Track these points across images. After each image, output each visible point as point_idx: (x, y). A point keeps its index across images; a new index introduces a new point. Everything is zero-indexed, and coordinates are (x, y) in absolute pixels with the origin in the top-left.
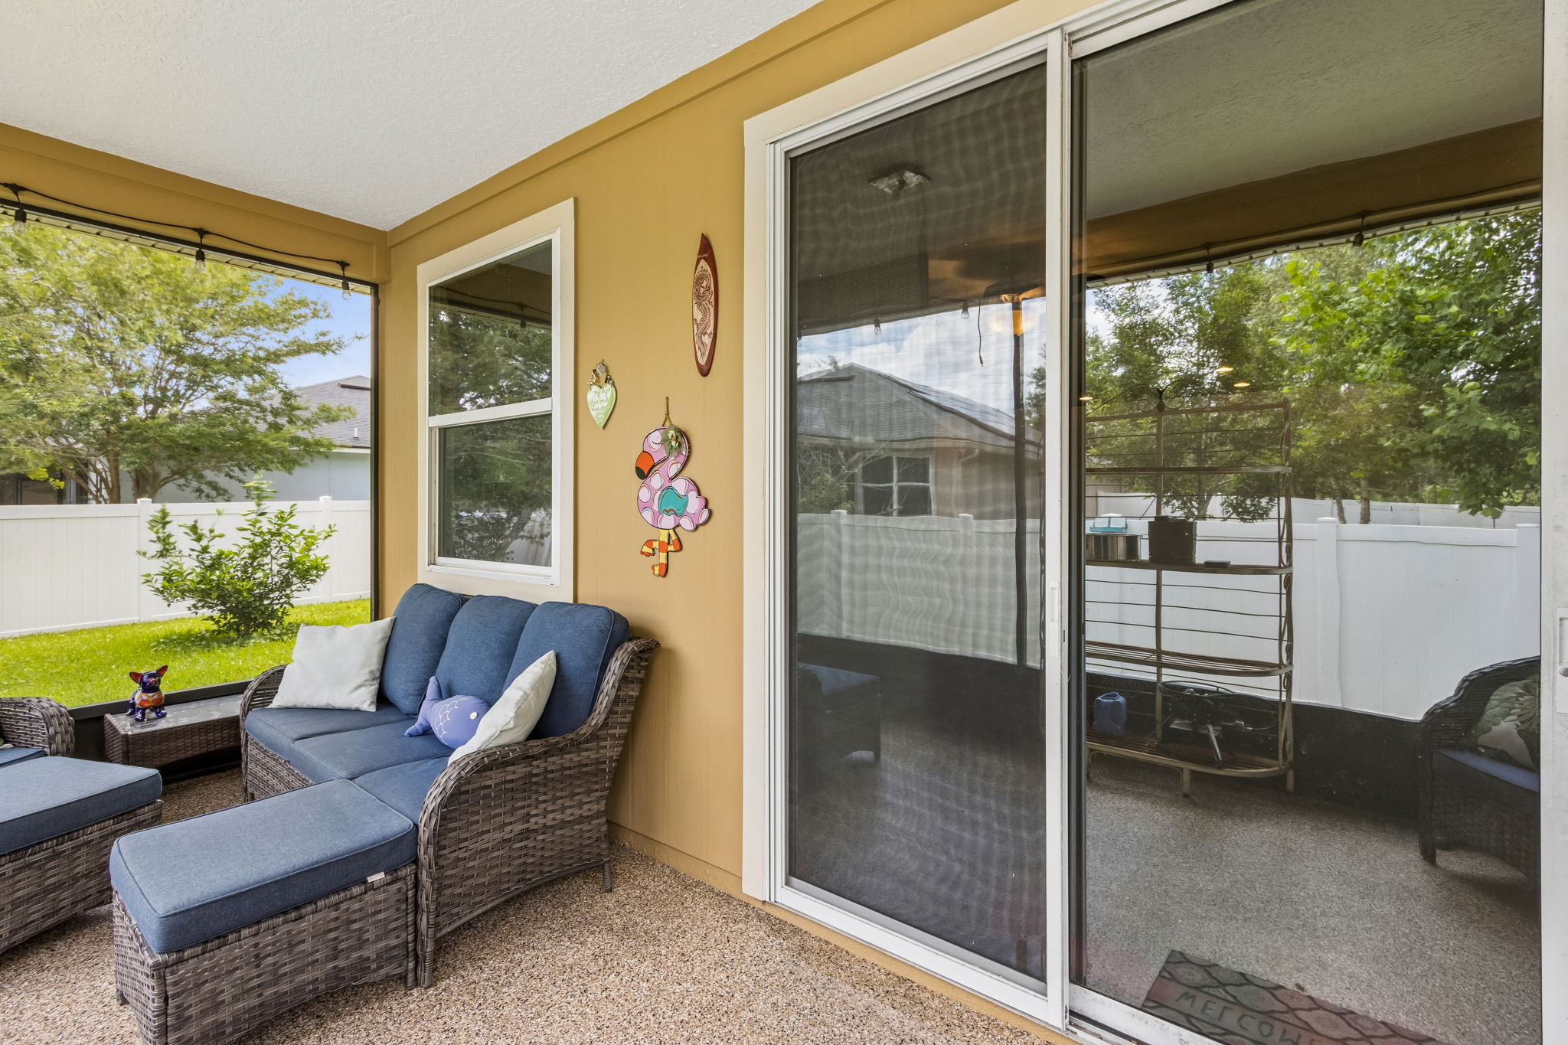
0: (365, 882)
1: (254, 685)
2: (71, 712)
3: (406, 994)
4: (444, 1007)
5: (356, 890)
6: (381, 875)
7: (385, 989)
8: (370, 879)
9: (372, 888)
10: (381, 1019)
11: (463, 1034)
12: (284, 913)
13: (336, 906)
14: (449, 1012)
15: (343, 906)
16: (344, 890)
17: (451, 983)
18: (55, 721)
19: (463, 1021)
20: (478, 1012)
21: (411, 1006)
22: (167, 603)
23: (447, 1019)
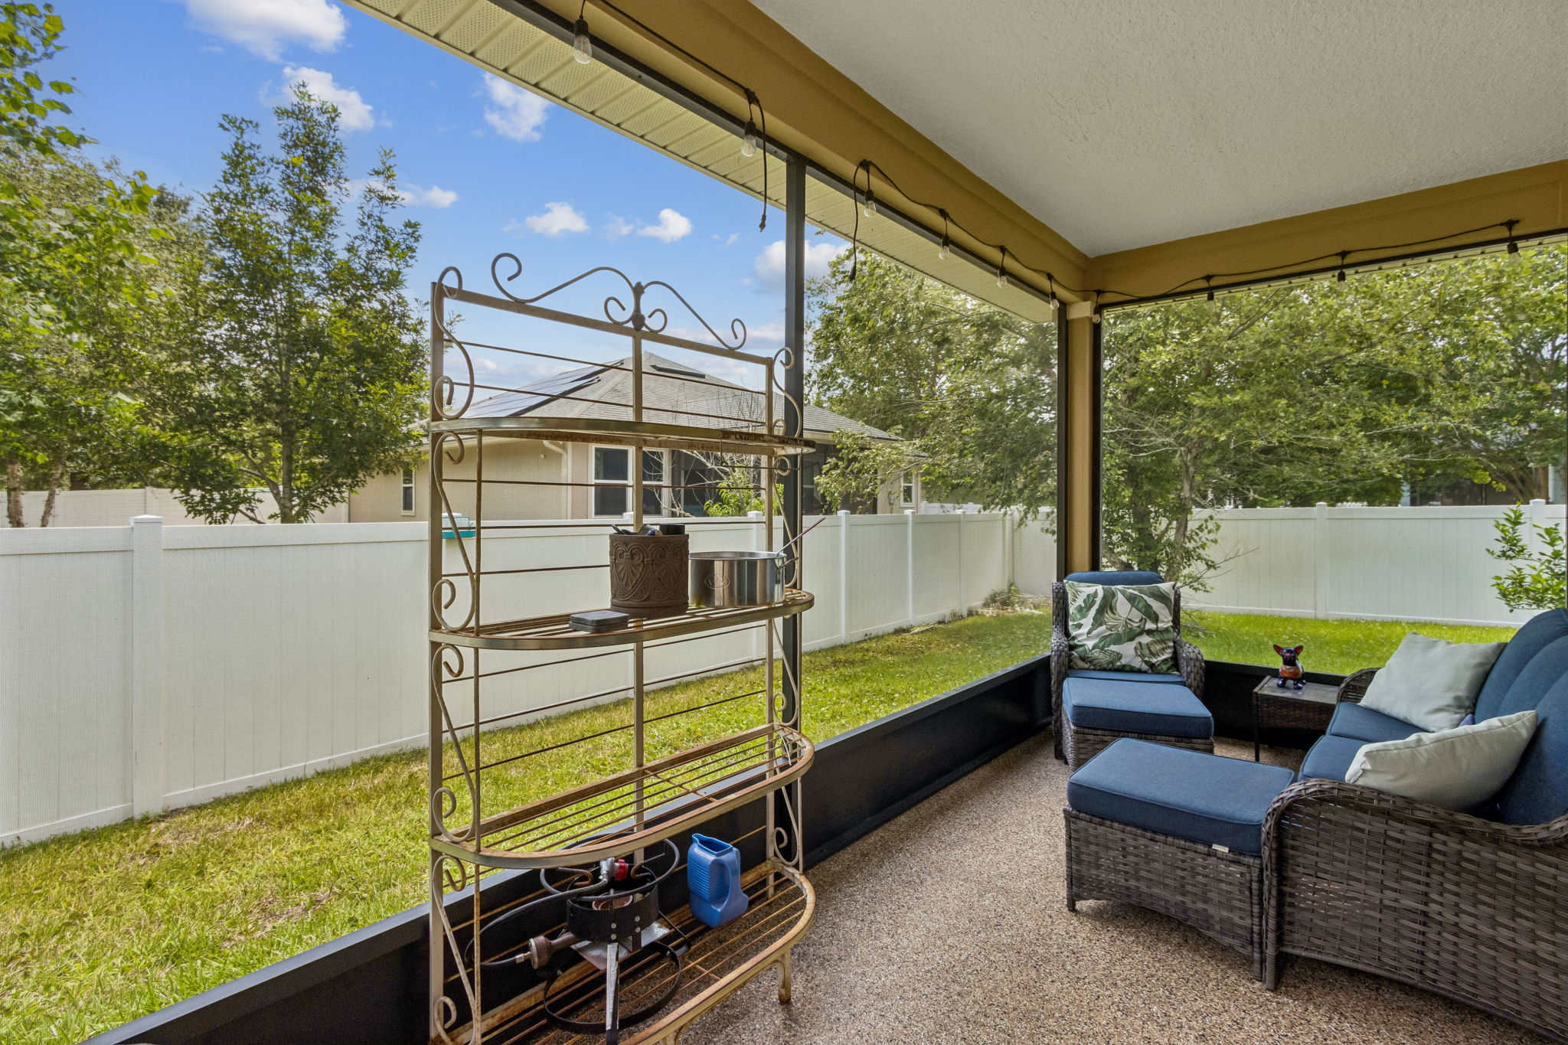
0: (1211, 846)
1: (1348, 680)
2: (1206, 662)
3: (1250, 980)
4: (1261, 1010)
5: (1201, 848)
6: (1226, 850)
7: (1244, 964)
8: (1215, 847)
9: (1215, 854)
10: (1212, 975)
11: (1243, 1035)
12: (1145, 830)
13: (1184, 850)
14: (1258, 1017)
15: (1190, 854)
16: (1191, 841)
17: (1290, 1005)
18: (1192, 663)
19: (1256, 1030)
20: (1276, 1037)
21: (1241, 989)
22: (1509, 608)
23: (1249, 1018)
